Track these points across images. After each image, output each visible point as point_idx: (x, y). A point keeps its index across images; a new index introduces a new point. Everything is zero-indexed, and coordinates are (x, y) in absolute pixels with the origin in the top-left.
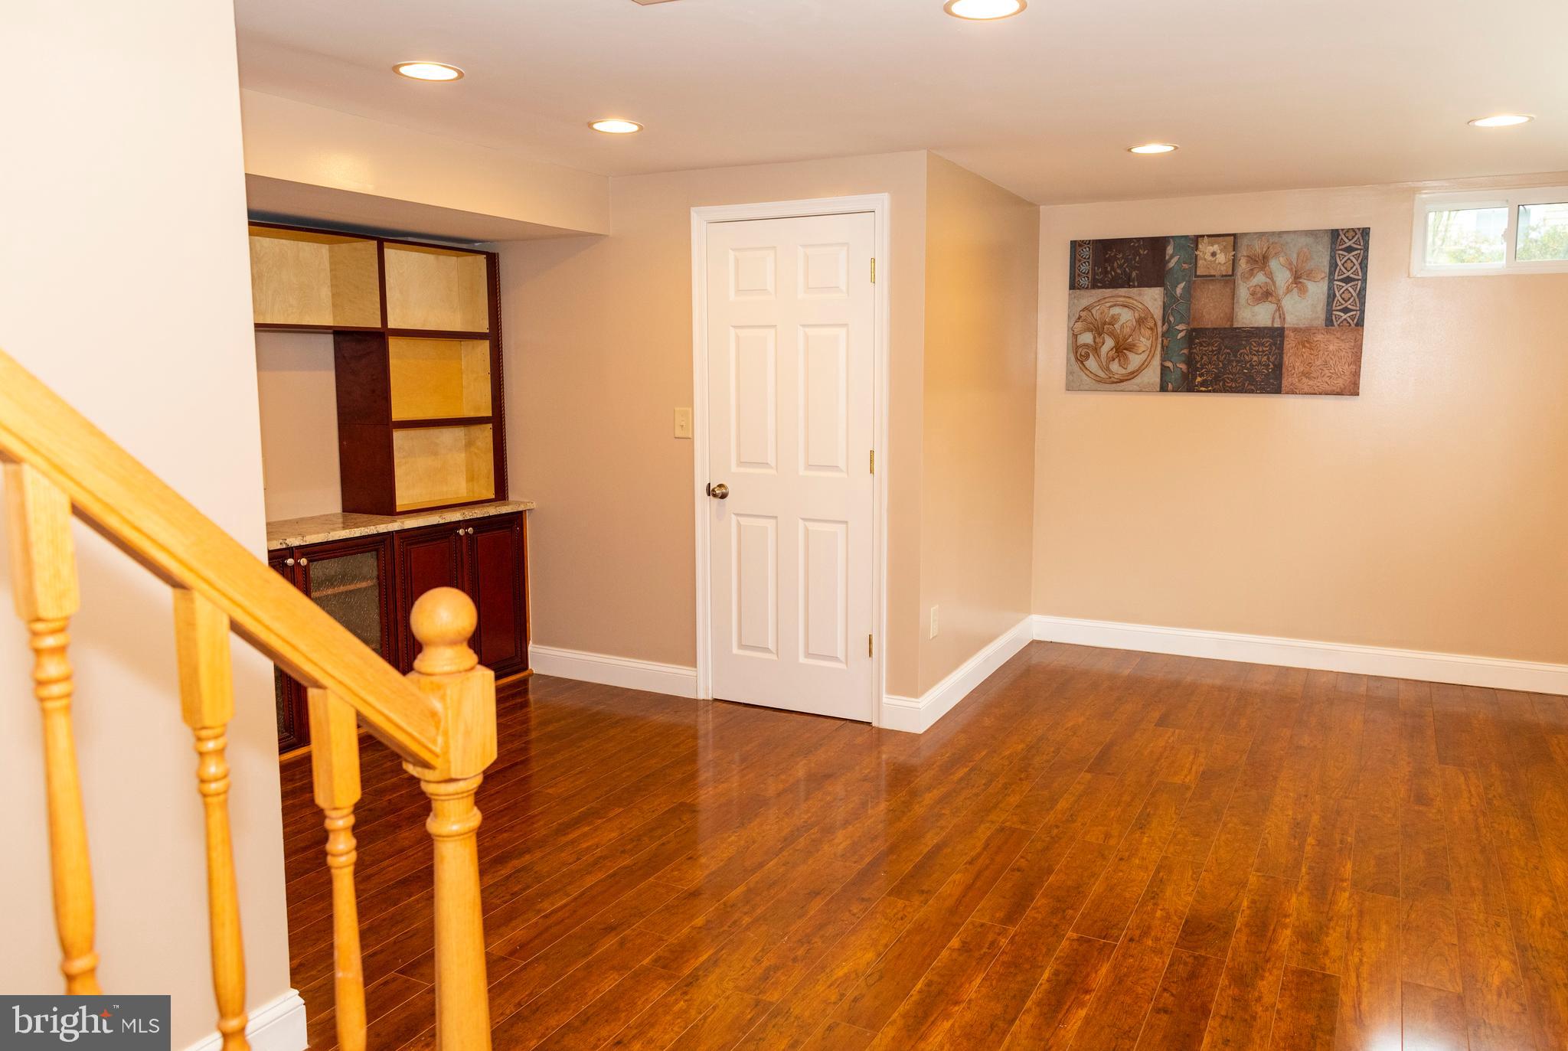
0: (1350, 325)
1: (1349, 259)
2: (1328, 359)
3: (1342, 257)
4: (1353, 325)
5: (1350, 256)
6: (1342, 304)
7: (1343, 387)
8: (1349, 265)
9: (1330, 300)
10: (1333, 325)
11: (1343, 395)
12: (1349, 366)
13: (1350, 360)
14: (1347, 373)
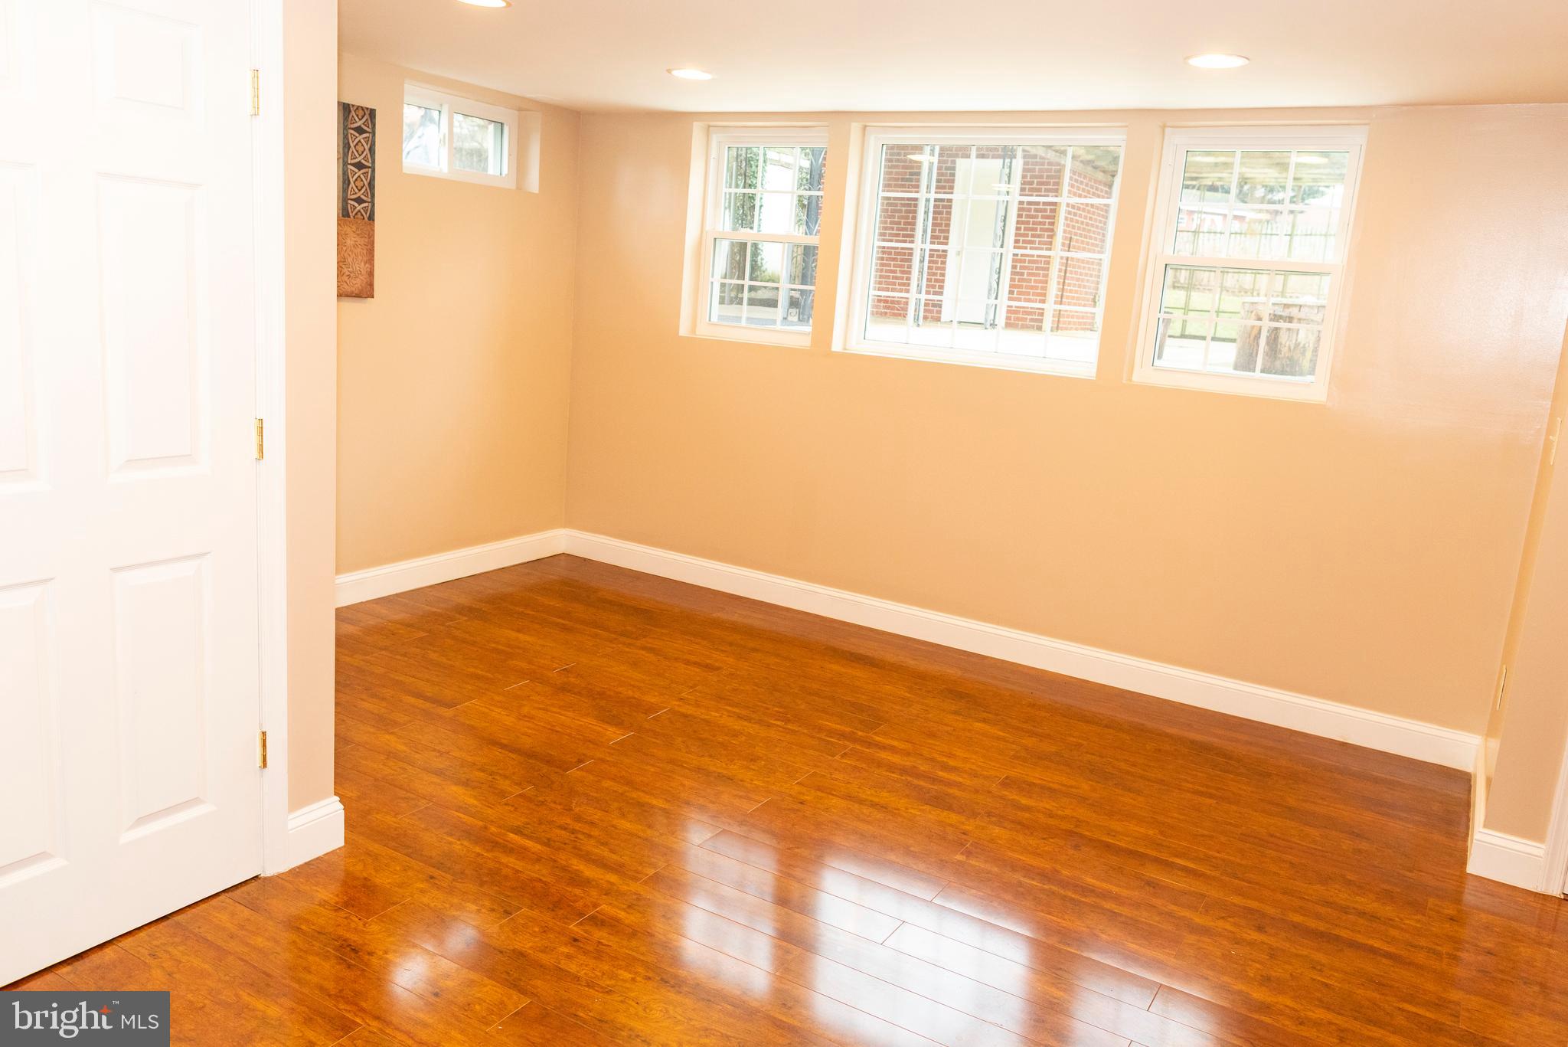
0: (364, 219)
1: (360, 141)
2: (346, 255)
3: (354, 137)
4: (366, 219)
5: (361, 138)
6: (356, 193)
7: (360, 287)
8: (360, 149)
9: (345, 186)
10: (349, 217)
11: (361, 297)
12: (365, 265)
13: (365, 259)
14: (364, 272)
